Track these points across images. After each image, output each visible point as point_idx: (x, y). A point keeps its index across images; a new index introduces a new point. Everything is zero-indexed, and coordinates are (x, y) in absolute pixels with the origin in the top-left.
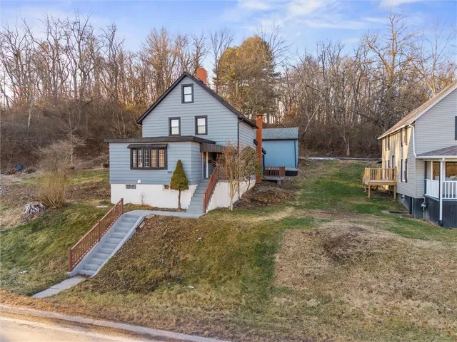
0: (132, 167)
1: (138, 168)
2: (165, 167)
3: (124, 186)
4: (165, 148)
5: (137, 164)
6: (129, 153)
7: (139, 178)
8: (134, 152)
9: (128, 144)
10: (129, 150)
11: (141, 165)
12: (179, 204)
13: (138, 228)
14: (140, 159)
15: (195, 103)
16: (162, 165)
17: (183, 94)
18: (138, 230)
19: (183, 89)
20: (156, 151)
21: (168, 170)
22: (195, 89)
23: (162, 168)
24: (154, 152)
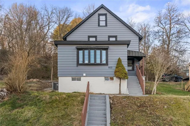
0: (78, 64)
1: (84, 64)
2: (107, 64)
4: (106, 49)
6: (76, 53)
7: (85, 72)
8: (81, 52)
9: (76, 46)
10: (76, 50)
11: (87, 62)
12: (120, 90)
13: (110, 102)
14: (86, 57)
15: (108, 27)
16: (104, 62)
17: (99, 21)
18: (111, 104)
19: (99, 17)
20: (99, 51)
21: (109, 65)
22: (108, 17)
23: (104, 65)
24: (98, 52)
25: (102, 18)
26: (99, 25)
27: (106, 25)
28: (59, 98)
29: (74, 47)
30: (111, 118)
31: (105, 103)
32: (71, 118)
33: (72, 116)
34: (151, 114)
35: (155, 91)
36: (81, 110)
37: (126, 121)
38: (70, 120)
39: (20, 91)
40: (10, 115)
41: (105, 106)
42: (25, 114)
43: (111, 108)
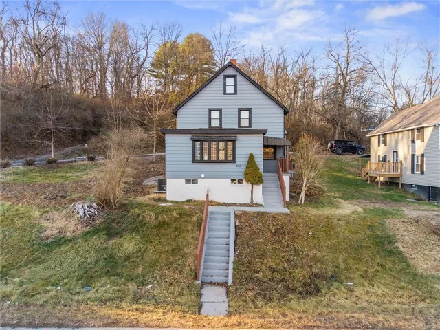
0: (194, 161)
1: (202, 161)
2: (234, 161)
3: (183, 180)
4: (234, 141)
5: (202, 157)
6: (191, 145)
7: (203, 172)
8: (198, 144)
9: (190, 135)
10: (191, 142)
11: (206, 158)
12: (252, 199)
13: (236, 225)
14: (206, 151)
15: (238, 95)
16: (230, 158)
17: (225, 85)
18: (236, 228)
19: (225, 80)
20: (224, 143)
21: (237, 163)
22: (238, 80)
23: (230, 162)
24: (222, 144)
25: (230, 81)
26: (225, 93)
27: (236, 93)
28: (168, 217)
29: (188, 137)
30: (235, 253)
31: (229, 225)
32: (184, 254)
33: (185, 250)
34: (288, 246)
35: (303, 199)
36: (197, 239)
37: (255, 259)
38: (182, 257)
39: (115, 206)
40: (106, 248)
41: (229, 231)
42: (125, 247)
43: (237, 235)
